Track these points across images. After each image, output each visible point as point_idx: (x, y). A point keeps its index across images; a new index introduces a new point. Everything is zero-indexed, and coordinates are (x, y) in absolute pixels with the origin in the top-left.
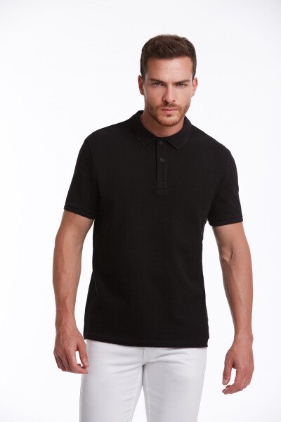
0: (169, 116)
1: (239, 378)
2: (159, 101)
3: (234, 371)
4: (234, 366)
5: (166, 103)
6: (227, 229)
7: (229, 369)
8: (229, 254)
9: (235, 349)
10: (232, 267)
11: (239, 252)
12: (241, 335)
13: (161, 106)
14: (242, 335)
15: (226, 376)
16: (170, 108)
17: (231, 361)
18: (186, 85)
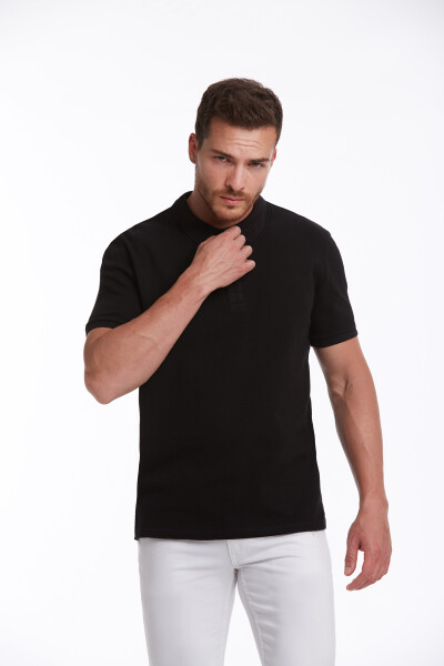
0: (231, 207)
1: (369, 564)
2: (219, 185)
3: (361, 554)
4: (360, 548)
5: (230, 190)
6: (337, 350)
7: (353, 552)
8: (343, 384)
9: (362, 522)
10: (348, 403)
11: (357, 380)
12: (368, 501)
13: (222, 191)
14: (370, 501)
15: (350, 562)
16: (234, 198)
17: (356, 539)
18: (263, 166)
